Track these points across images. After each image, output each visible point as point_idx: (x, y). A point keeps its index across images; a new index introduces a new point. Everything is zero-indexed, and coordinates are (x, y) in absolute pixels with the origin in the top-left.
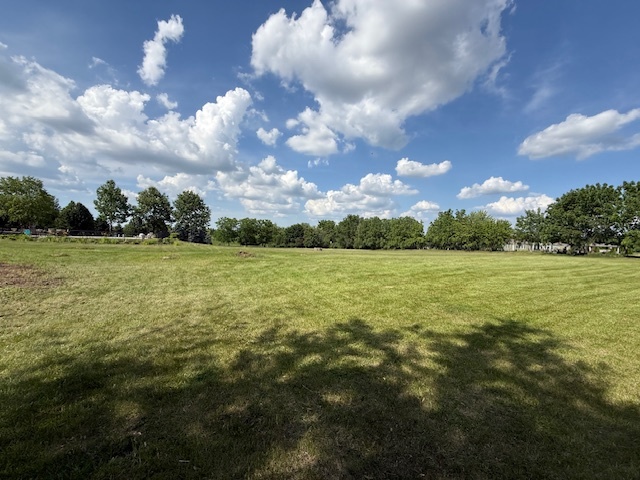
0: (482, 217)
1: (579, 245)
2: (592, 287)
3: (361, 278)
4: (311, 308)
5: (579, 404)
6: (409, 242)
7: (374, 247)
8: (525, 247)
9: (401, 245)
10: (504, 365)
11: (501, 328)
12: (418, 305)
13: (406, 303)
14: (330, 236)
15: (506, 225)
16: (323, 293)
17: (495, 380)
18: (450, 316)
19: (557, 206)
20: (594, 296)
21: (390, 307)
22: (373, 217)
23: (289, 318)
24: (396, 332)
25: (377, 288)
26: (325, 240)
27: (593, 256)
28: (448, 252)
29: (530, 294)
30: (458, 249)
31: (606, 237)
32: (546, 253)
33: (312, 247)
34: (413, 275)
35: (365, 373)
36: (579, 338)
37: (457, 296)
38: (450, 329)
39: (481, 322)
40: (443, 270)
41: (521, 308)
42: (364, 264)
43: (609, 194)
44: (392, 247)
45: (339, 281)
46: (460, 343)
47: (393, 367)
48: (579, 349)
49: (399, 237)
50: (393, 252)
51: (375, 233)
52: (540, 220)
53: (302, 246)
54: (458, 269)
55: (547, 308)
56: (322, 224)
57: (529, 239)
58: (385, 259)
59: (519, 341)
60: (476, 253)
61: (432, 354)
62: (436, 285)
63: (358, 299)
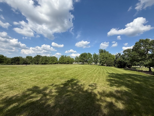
0: (69, 57)
1: (83, 63)
2: (84, 70)
3: (39, 73)
4: (17, 86)
5: (80, 92)
6: (55, 62)
7: (45, 64)
8: (76, 63)
9: (52, 63)
10: (70, 89)
11: (70, 81)
12: (54, 79)
13: (51, 78)
14: (31, 61)
15: (73, 59)
16: (24, 80)
17: (67, 93)
18: (61, 80)
19: (80, 56)
20: (84, 72)
21: (46, 80)
22: (45, 56)
23: (5, 92)
24: (47, 87)
25: (43, 75)
26: (29, 62)
27: (85, 64)
28: (63, 65)
29: (76, 72)
30: (65, 64)
31: (86, 61)
32: (79, 64)
33: (23, 64)
34: (54, 71)
35: (35, 103)
36: (81, 80)
37: (63, 75)
38: (60, 83)
39: (67, 80)
40: (61, 69)
41: (74, 75)
42: (41, 69)
43: (86, 54)
44: (50, 64)
45: (31, 75)
46: (62, 86)
47: (44, 98)
48: (81, 82)
49: (52, 61)
50: (50, 65)
51: (45, 60)
52: (78, 58)
53: (19, 64)
54: (64, 69)
55: (78, 75)
56: (28, 57)
57: (77, 62)
58: (47, 67)
59: (73, 83)
60: (68, 65)
61: (55, 91)
62: (59, 73)
63: (37, 80)
